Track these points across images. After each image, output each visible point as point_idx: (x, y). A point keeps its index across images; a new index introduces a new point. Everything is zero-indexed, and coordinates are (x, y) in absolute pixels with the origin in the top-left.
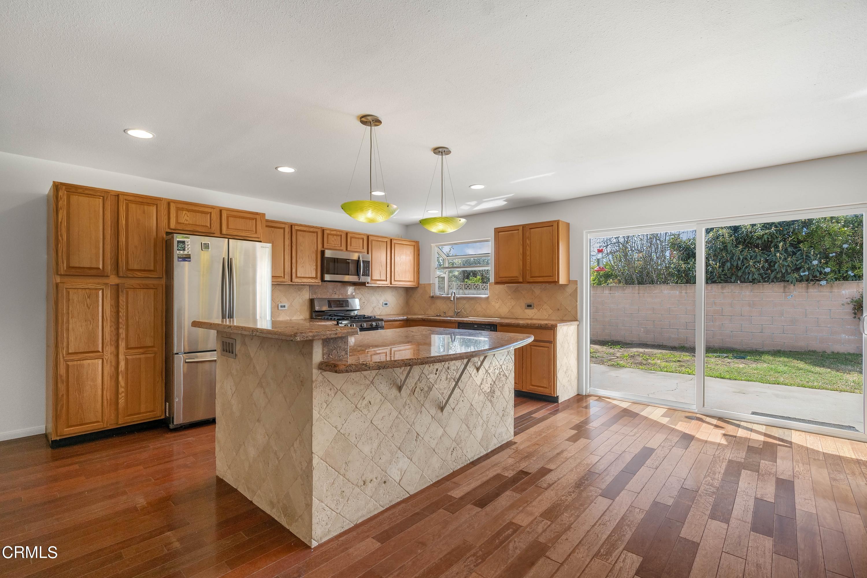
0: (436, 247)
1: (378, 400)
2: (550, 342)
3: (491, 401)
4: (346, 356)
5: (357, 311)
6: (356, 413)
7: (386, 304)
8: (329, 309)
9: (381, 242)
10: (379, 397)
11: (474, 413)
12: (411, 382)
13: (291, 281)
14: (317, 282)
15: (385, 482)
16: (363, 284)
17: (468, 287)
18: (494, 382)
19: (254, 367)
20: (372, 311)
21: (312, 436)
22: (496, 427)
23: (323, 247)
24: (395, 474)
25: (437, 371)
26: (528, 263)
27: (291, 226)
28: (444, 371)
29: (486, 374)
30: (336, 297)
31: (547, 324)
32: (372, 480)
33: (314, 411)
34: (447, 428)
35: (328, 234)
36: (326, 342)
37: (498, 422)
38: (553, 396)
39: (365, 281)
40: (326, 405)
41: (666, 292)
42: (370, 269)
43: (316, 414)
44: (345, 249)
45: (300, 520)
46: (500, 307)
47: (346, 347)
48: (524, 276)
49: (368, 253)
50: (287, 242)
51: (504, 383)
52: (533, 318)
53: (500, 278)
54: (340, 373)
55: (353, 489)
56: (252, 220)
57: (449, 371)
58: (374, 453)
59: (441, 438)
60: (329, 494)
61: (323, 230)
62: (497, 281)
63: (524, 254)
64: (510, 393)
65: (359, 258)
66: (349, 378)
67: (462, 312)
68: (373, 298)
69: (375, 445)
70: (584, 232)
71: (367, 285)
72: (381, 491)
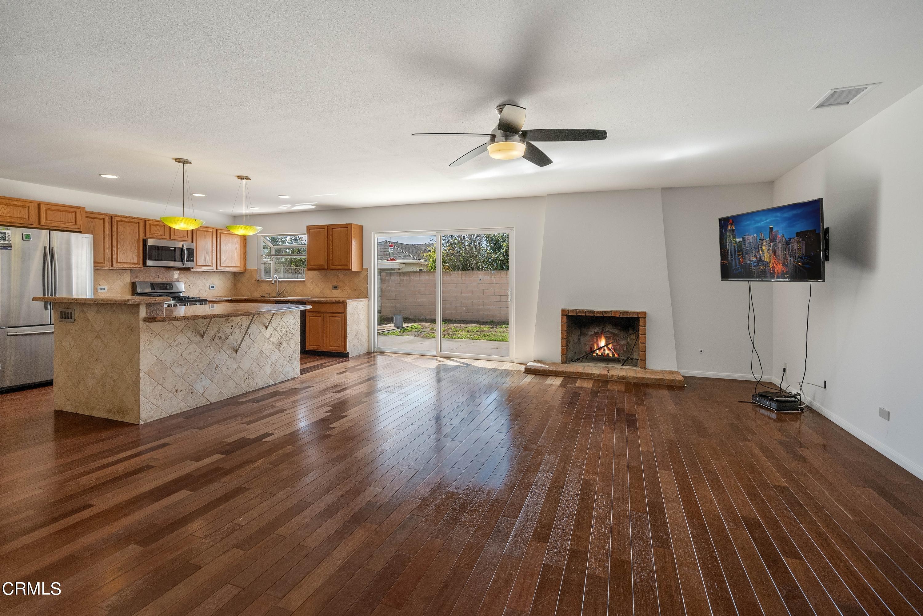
0: (262, 238)
1: (186, 342)
2: (342, 313)
3: (279, 349)
4: (163, 314)
5: (182, 293)
6: (170, 348)
7: (213, 287)
8: (152, 291)
9: (206, 232)
10: (187, 340)
11: (264, 356)
12: (211, 333)
13: (112, 266)
14: (139, 267)
15: (192, 393)
16: (188, 269)
17: (298, 271)
18: (282, 337)
19: (92, 326)
20: (198, 294)
21: (139, 360)
22: (284, 367)
23: (145, 236)
24: (199, 388)
25: (232, 327)
26: (331, 255)
27: (112, 217)
28: (238, 327)
29: (274, 331)
30: (159, 280)
31: (339, 301)
32: (182, 390)
33: (140, 345)
34: (240, 364)
35: (150, 225)
36: (148, 305)
37: (285, 364)
38: (345, 352)
39: (189, 267)
40: (149, 343)
41: (481, 277)
42: (195, 256)
43: (142, 347)
44: (168, 238)
45: (131, 412)
46: (313, 288)
47: (162, 309)
48: (328, 264)
49: (192, 242)
50: (107, 231)
51: (291, 338)
52: (338, 297)
53: (311, 265)
54: (158, 322)
55: (168, 394)
56: (71, 213)
57: (242, 328)
58: (183, 374)
59: (235, 370)
60: (152, 394)
61: (145, 221)
62: (309, 268)
63: (328, 248)
64: (296, 345)
65: (183, 246)
66: (165, 328)
67: (284, 293)
68: (199, 281)
69: (184, 369)
70: (372, 233)
71: (191, 270)
72: (189, 398)
